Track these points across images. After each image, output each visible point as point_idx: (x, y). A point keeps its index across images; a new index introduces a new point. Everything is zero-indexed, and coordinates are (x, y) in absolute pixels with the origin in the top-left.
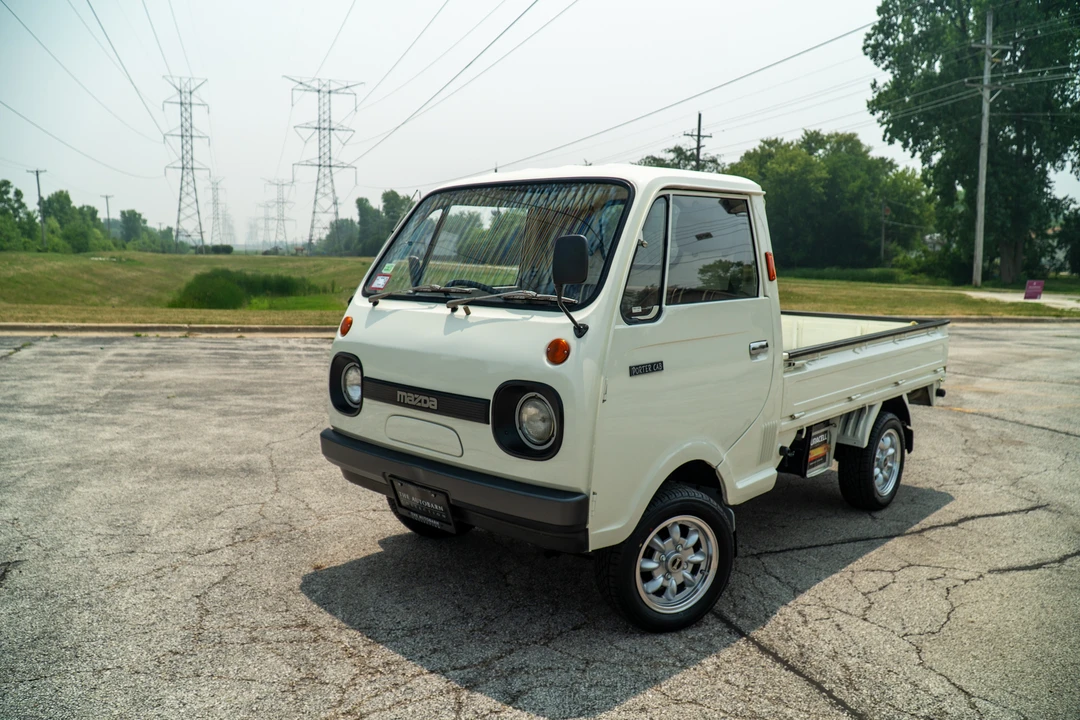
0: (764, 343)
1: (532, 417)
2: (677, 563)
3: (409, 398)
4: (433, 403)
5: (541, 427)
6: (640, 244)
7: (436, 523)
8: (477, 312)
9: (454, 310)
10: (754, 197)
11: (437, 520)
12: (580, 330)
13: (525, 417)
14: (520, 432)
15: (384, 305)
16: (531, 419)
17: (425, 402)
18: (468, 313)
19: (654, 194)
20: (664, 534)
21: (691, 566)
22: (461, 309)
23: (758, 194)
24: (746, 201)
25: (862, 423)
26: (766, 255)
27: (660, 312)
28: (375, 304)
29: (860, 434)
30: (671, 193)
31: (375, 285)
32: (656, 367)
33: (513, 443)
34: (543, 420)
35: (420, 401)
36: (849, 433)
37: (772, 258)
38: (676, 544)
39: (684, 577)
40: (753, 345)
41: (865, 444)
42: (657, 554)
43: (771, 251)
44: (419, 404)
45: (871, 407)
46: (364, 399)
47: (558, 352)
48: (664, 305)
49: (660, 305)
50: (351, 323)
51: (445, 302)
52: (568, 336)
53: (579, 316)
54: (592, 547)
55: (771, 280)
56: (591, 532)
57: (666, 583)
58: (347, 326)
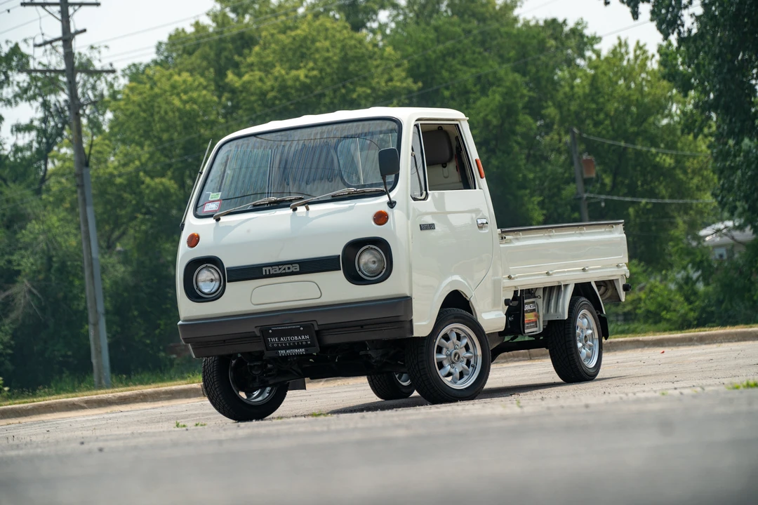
0: (484, 221)
1: (367, 260)
2: (457, 356)
3: (273, 270)
4: (296, 268)
5: (374, 266)
6: (412, 154)
7: (302, 351)
8: (311, 207)
9: (295, 209)
10: (462, 122)
11: (302, 348)
12: (392, 204)
13: (362, 262)
14: (360, 273)
15: (223, 219)
16: (366, 264)
17: (289, 268)
18: (308, 209)
19: (413, 123)
20: (447, 338)
21: (465, 360)
22: (302, 208)
23: (464, 120)
24: (457, 125)
25: (561, 301)
26: (476, 160)
27: (427, 194)
28: (218, 220)
29: (560, 310)
30: (419, 122)
31: (206, 209)
32: (430, 227)
33: (355, 277)
34: (374, 262)
35: (284, 269)
36: (552, 310)
37: (480, 163)
38: (454, 344)
39: (463, 367)
40: (480, 222)
41: (566, 317)
42: (444, 350)
43: (478, 158)
44: (284, 271)
45: (566, 286)
46: (228, 285)
47: (381, 218)
48: (428, 191)
49: (426, 191)
50: (198, 237)
51: (288, 206)
52: (386, 209)
53: (392, 194)
54: (415, 335)
55: (482, 177)
56: (415, 324)
57: (452, 370)
58: (193, 241)
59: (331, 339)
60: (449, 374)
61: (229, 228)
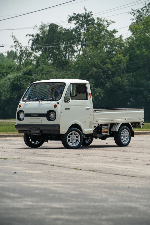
0: (89, 108)
1: (52, 115)
2: (74, 139)
3: (33, 115)
4: (37, 115)
5: (53, 117)
6: (67, 92)
7: (37, 134)
8: (43, 102)
10: (87, 84)
12: (58, 103)
13: (51, 116)
15: (27, 102)
16: (52, 116)
19: (69, 84)
20: (71, 134)
21: (76, 140)
22: (41, 102)
27: (70, 101)
28: (25, 102)
29: (117, 129)
30: (72, 84)
31: (24, 99)
32: (69, 109)
33: (49, 119)
35: (35, 115)
37: (91, 94)
38: (73, 136)
40: (87, 108)
41: (117, 131)
42: (70, 137)
43: (90, 92)
46: (25, 117)
47: (55, 106)
49: (70, 100)
51: (38, 101)
52: (57, 104)
53: (58, 101)
54: (61, 133)
55: (90, 97)
56: (60, 131)
57: (72, 142)
58: (20, 106)
59: (44, 132)
60: (71, 143)
61: (27, 105)
